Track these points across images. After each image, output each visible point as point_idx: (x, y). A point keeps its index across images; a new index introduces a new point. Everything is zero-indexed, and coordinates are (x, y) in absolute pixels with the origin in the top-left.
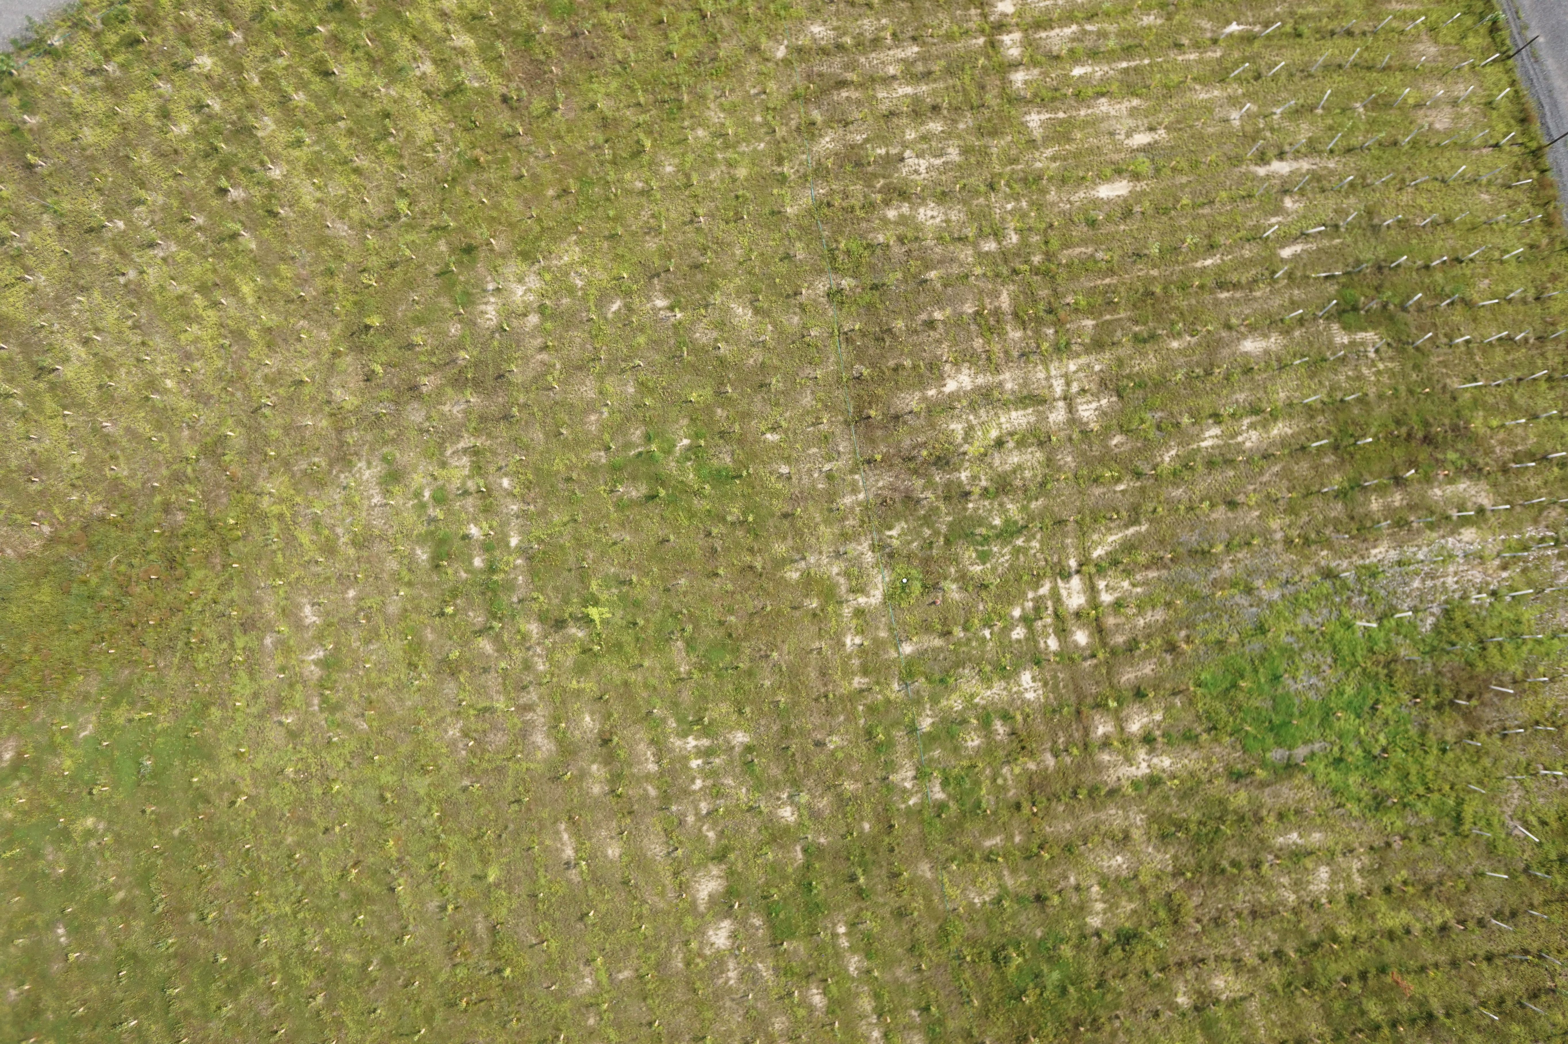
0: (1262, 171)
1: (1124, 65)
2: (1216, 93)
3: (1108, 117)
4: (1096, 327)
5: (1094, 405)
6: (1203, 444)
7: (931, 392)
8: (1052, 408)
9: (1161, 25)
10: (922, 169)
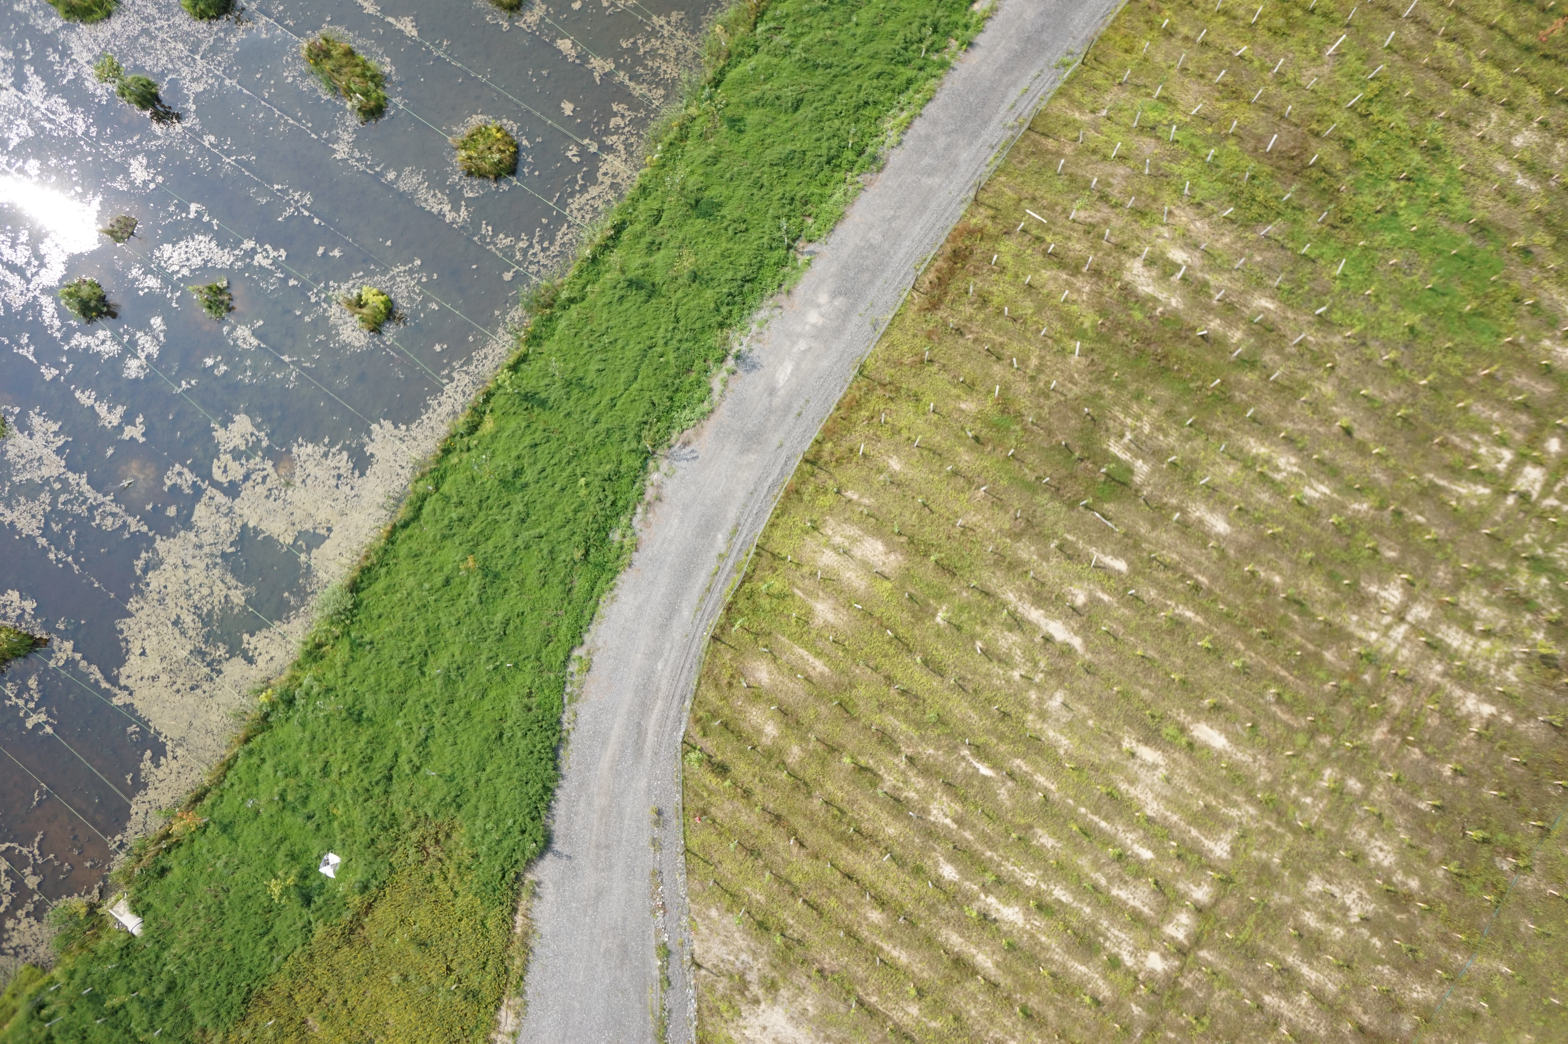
0: (1077, 642)
1: (1103, 824)
2: (1051, 733)
3: (1157, 796)
4: (1328, 649)
5: (1383, 594)
6: (1327, 491)
7: (1508, 719)
8: (1420, 622)
9: (1043, 827)
10: (1354, 895)
